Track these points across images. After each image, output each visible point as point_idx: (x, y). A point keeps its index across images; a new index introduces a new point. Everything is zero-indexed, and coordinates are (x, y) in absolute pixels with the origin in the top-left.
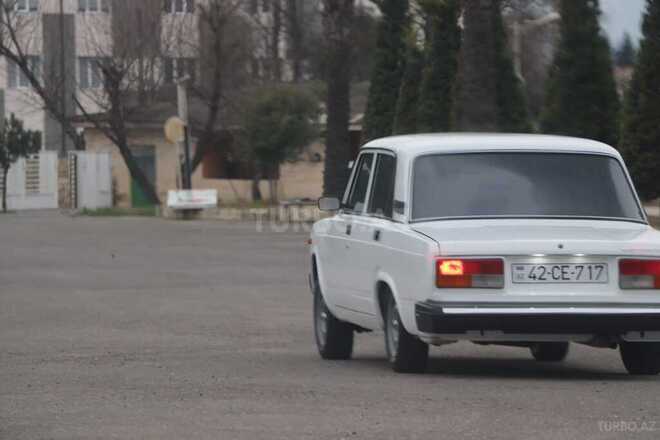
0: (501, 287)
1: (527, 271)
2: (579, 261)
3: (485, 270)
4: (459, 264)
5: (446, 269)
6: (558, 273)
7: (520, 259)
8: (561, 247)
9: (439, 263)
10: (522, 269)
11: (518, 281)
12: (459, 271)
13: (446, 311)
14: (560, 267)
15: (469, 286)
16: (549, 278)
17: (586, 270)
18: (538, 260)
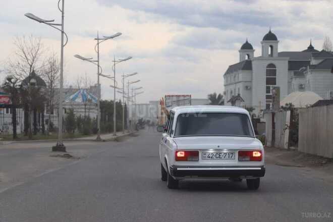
0: (198, 161)
1: (207, 155)
2: (225, 152)
3: (192, 155)
4: (183, 153)
5: (179, 155)
6: (218, 156)
7: (204, 151)
8: (219, 147)
9: (177, 152)
10: (205, 154)
11: (204, 158)
12: (183, 155)
13: (178, 169)
14: (218, 154)
15: (187, 160)
16: (215, 158)
17: (228, 155)
18: (211, 151)
